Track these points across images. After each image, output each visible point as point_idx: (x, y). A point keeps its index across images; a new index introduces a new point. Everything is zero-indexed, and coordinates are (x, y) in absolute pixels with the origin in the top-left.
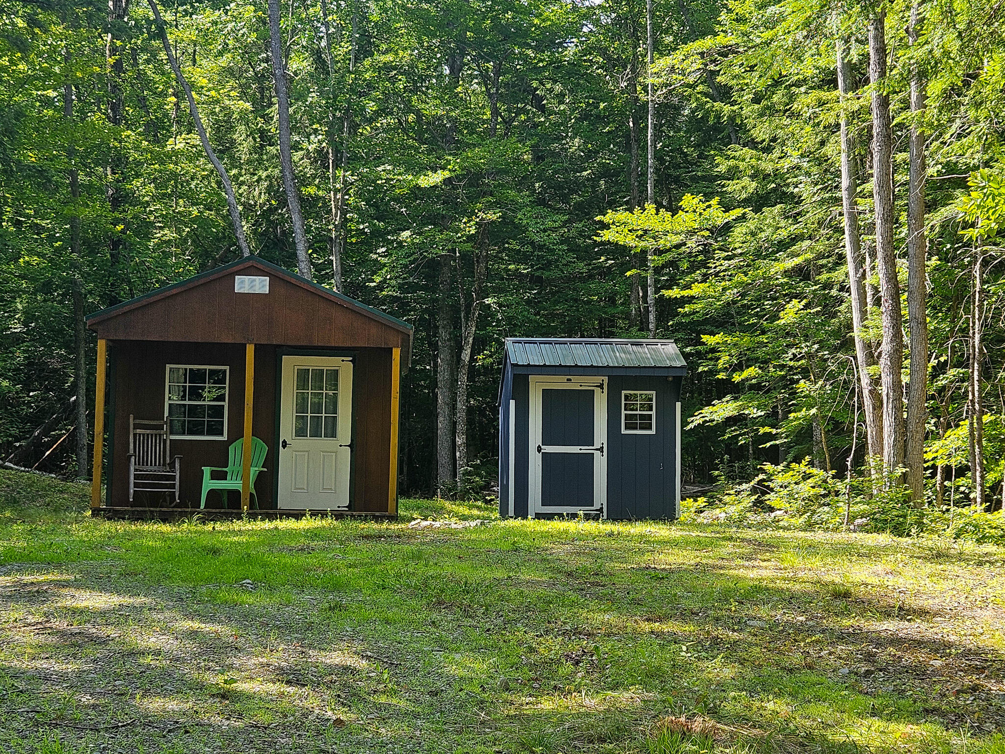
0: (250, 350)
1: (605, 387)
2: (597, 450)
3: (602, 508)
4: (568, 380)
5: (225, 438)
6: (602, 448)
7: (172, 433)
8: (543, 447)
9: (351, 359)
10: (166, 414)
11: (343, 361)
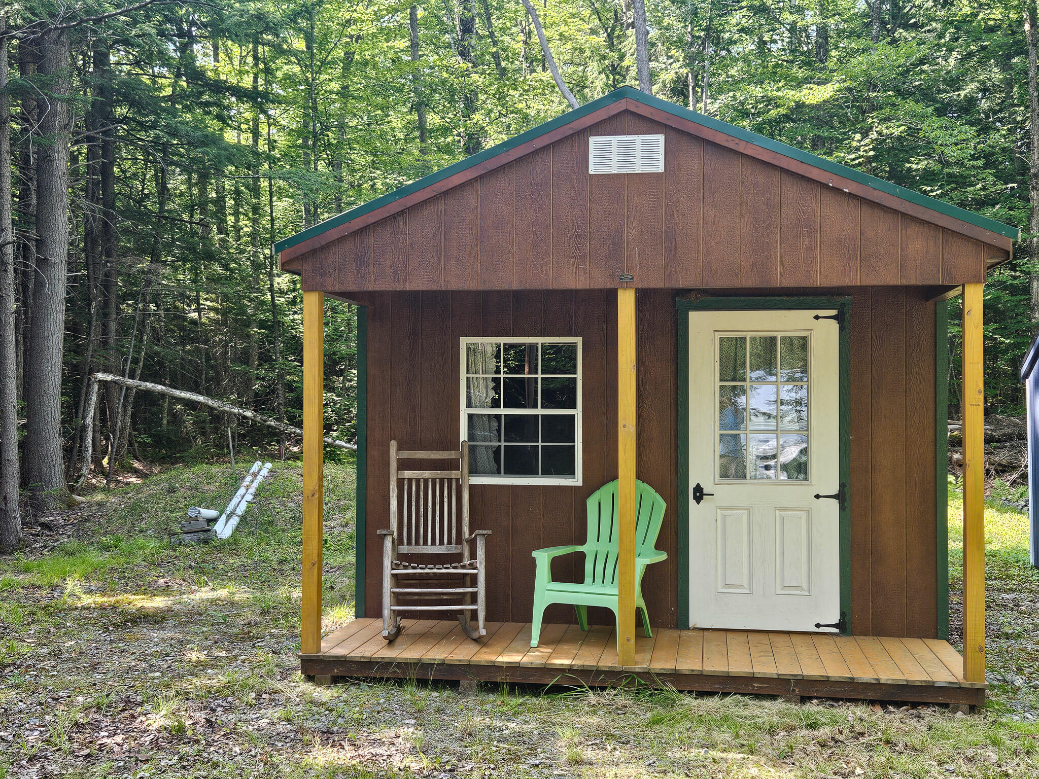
0: (626, 304)
5: (577, 481)
7: (473, 471)
9: (833, 312)
10: (463, 436)
11: (817, 317)
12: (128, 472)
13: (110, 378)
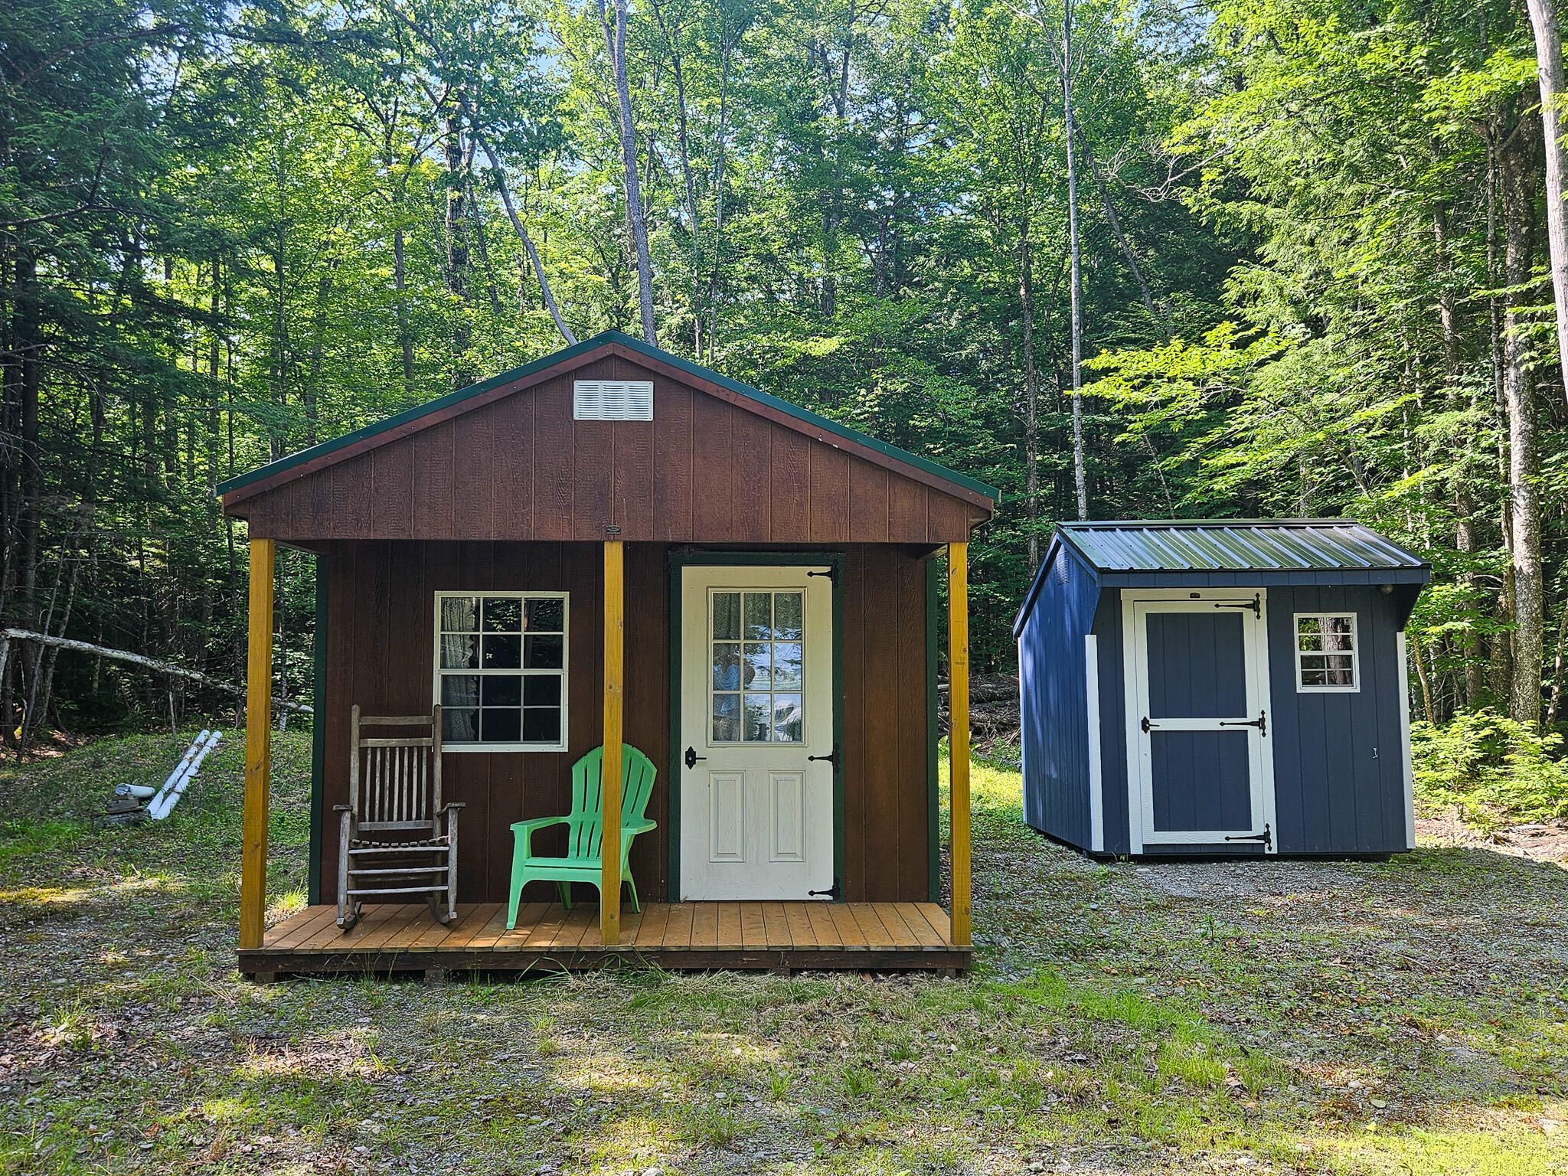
0: (614, 559)
1: (1263, 607)
2: (1252, 724)
3: (1268, 834)
4: (1192, 595)
5: (563, 746)
6: (1263, 720)
7: (447, 738)
8: (1152, 721)
9: (827, 569)
10: (437, 699)
11: (811, 574)
12: (47, 744)
13: (24, 634)
